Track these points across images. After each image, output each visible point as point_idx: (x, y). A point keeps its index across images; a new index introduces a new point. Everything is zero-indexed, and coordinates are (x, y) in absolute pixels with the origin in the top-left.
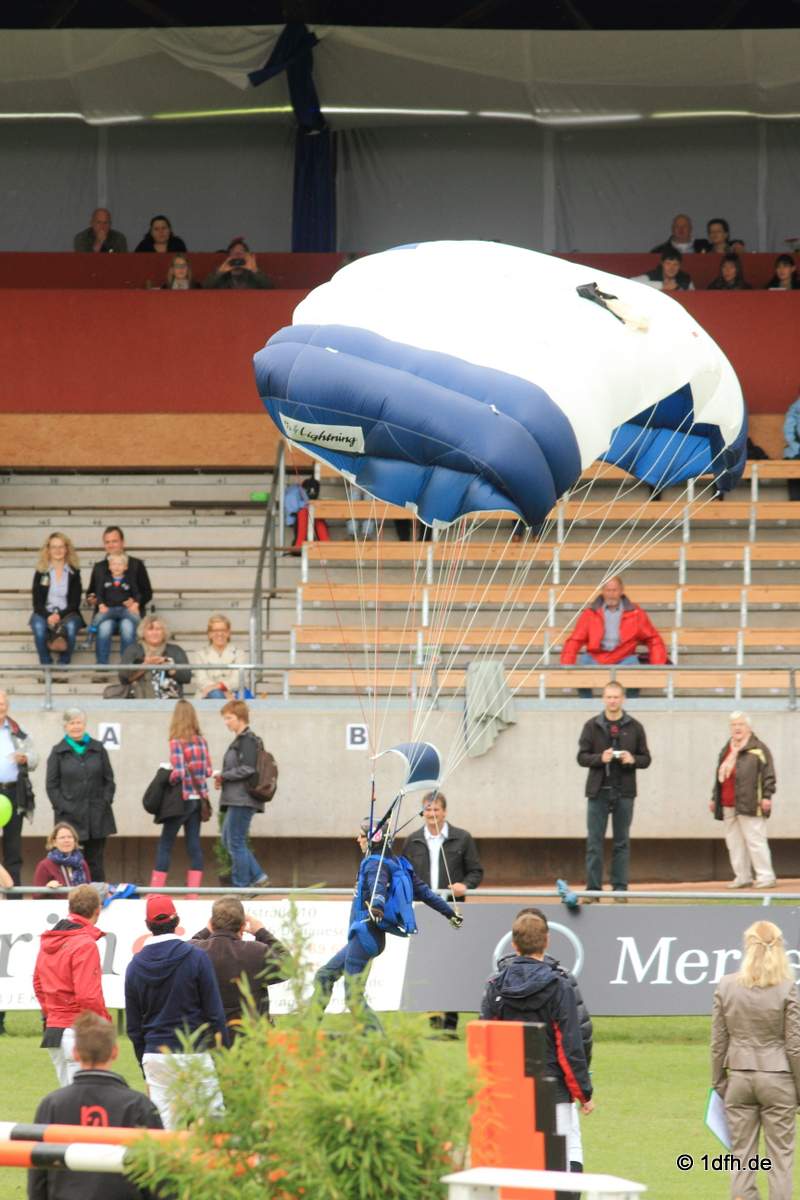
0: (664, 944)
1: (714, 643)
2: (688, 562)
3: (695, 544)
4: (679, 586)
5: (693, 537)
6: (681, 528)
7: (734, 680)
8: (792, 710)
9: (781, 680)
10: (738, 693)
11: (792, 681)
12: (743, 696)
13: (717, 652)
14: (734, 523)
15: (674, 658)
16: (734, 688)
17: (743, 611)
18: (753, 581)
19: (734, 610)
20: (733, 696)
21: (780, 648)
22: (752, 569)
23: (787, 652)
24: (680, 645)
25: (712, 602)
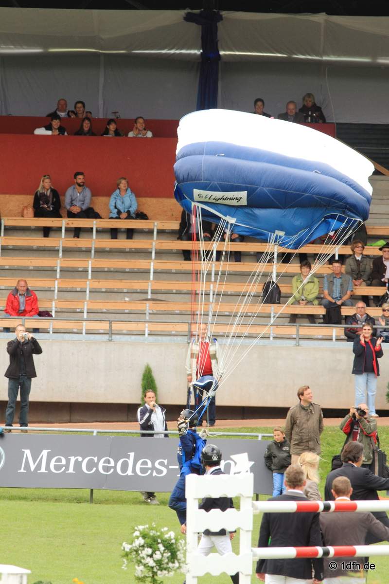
0: (45, 453)
1: (73, 307)
2: (61, 268)
3: (65, 259)
4: (56, 279)
5: (64, 255)
6: (58, 251)
7: (82, 326)
8: (110, 341)
9: (105, 326)
10: (84, 332)
11: (111, 326)
12: (86, 333)
13: (74, 312)
14: (84, 249)
15: (53, 314)
16: (82, 329)
17: (88, 292)
18: (93, 278)
19: (83, 291)
20: (81, 333)
21: (104, 310)
22: (92, 272)
23: (108, 312)
24: (56, 308)
25: (72, 287)
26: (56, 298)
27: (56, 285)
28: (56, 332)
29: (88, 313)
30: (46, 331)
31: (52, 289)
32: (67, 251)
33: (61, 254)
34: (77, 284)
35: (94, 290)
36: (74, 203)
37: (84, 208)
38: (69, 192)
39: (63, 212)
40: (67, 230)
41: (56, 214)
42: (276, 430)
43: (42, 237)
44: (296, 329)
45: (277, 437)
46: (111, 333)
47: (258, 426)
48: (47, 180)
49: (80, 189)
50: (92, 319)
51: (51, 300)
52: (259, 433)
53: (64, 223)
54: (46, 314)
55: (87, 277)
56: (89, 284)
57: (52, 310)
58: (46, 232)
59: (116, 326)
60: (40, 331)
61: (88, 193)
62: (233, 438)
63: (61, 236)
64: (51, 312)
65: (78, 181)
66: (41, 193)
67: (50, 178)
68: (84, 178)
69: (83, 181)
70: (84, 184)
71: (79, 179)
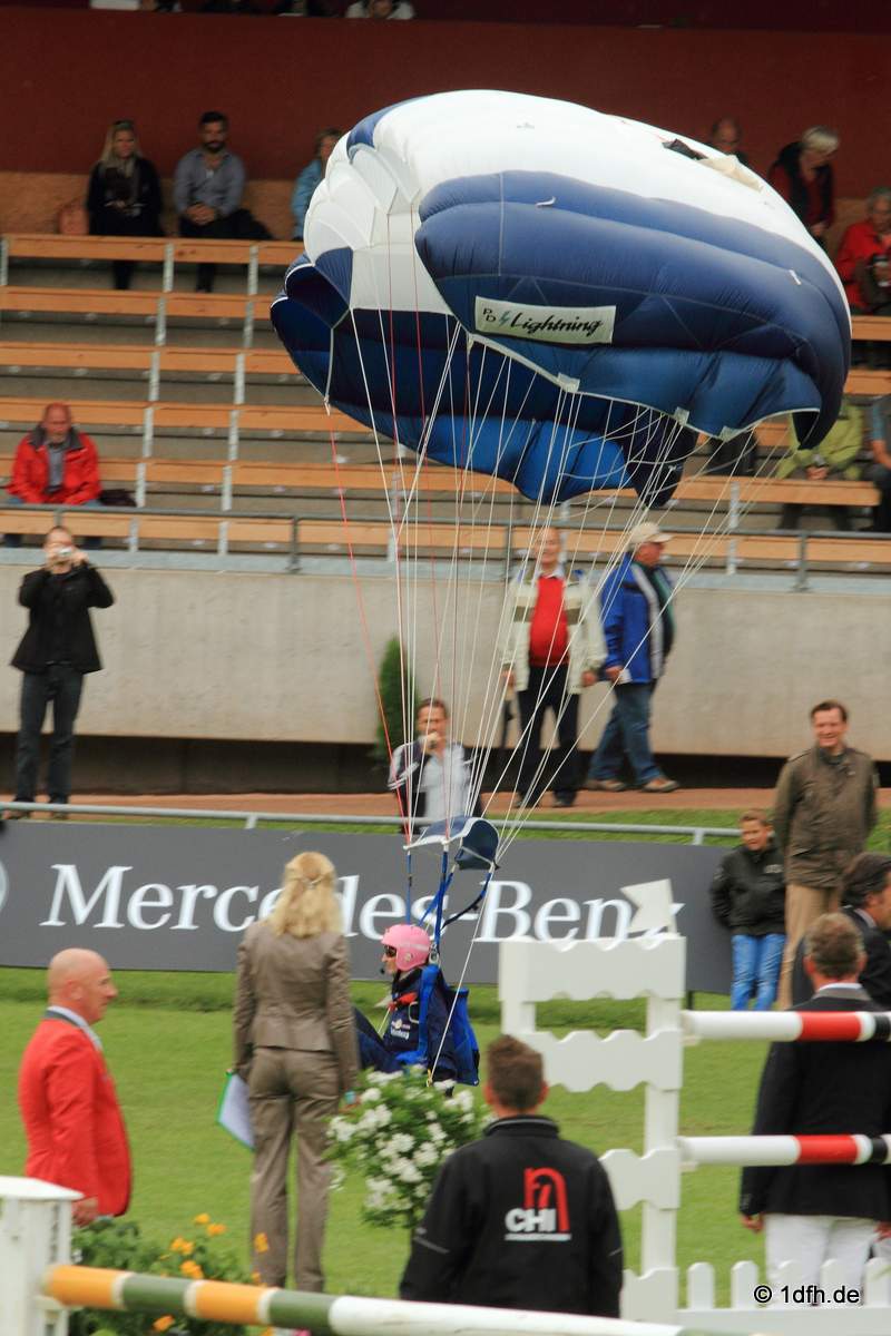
0: (115, 875)
1: (194, 480)
2: (162, 372)
3: (173, 349)
4: (150, 404)
5: (170, 339)
6: (153, 326)
7: (217, 531)
8: (295, 572)
9: (279, 532)
10: (223, 547)
11: (295, 533)
12: (231, 552)
13: (196, 492)
14: (224, 323)
15: (140, 498)
16: (217, 541)
17: (234, 439)
18: (248, 400)
19: (221, 437)
20: (215, 551)
21: (279, 490)
22: (247, 384)
23: (288, 495)
24: (147, 481)
25: (191, 427)
26: (147, 453)
27: (149, 420)
28: (147, 546)
29: (234, 495)
30: (118, 545)
31: (138, 430)
32: (181, 329)
33: (161, 337)
34: (203, 417)
35: (249, 436)
36: (199, 196)
37: (226, 209)
39: (169, 222)
40: (181, 270)
42: (747, 819)
43: (110, 289)
44: (798, 544)
45: (749, 837)
46: (295, 551)
47: (695, 807)
49: (215, 159)
50: (245, 514)
51: (135, 459)
52: (698, 826)
53: (169, 251)
54: (119, 498)
55: (230, 400)
56: (237, 418)
57: (137, 487)
58: (122, 274)
59: (310, 533)
60: (104, 543)
61: (236, 169)
62: (624, 840)
63: (160, 287)
64: (134, 492)
65: (209, 138)
66: (109, 170)
67: (130, 128)
68: (225, 129)
69: (220, 137)
70: (222, 145)
71: (209, 132)
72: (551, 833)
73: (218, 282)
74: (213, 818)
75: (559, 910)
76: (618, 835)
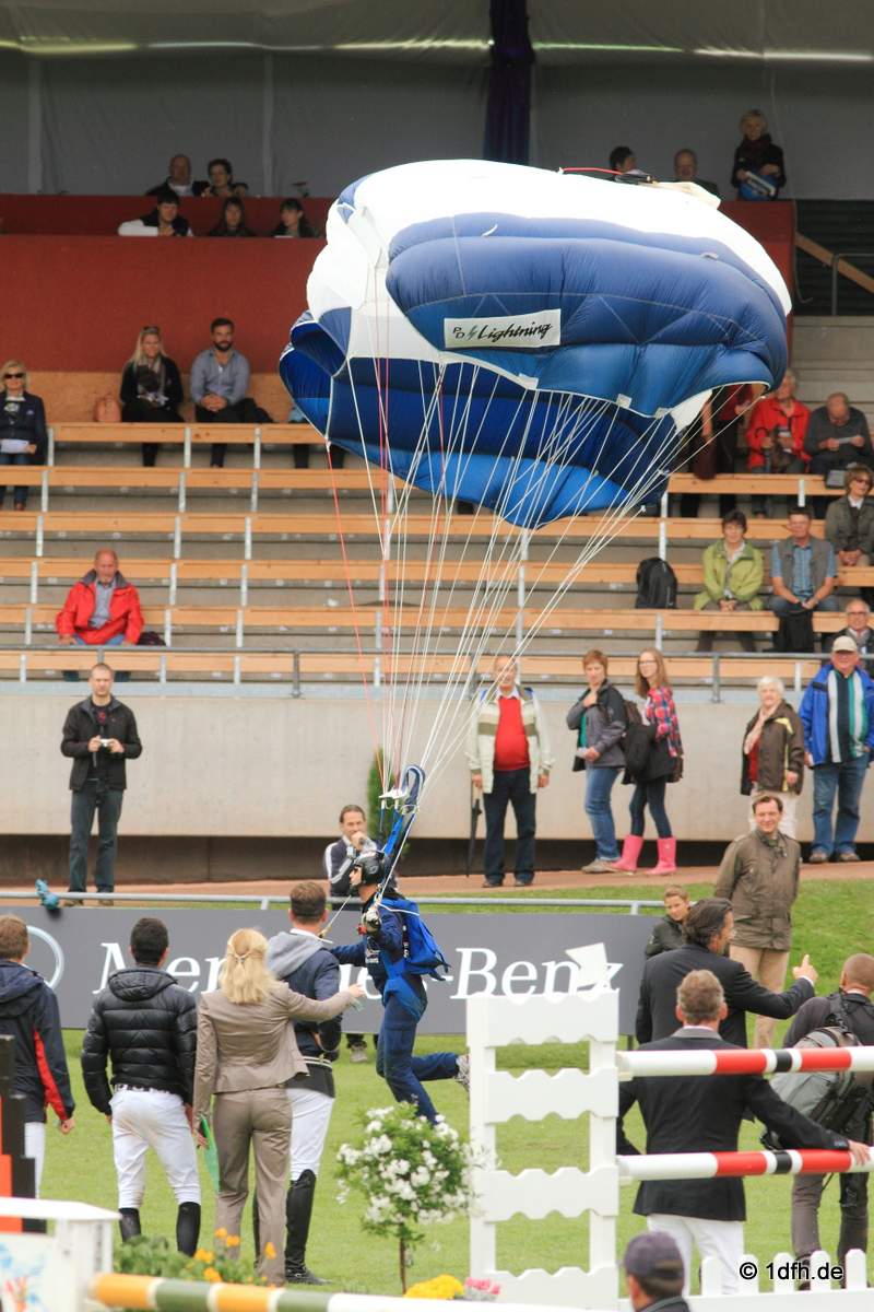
1: (211, 623)
2: (183, 534)
3: (192, 515)
4: (174, 560)
5: (189, 506)
6: (176, 496)
7: (233, 664)
8: (297, 696)
9: (284, 664)
10: (237, 677)
11: (297, 665)
12: (243, 681)
13: (214, 633)
14: (234, 492)
15: (168, 638)
16: (232, 673)
17: (244, 588)
18: (255, 556)
19: (234, 587)
20: (232, 681)
21: (283, 629)
22: (254, 542)
23: (291, 633)
24: (173, 625)
25: (210, 579)
26: (173, 601)
27: (173, 574)
28: (174, 678)
29: (245, 634)
30: (150, 677)
31: (164, 582)
32: (197, 497)
33: (182, 505)
34: (219, 570)
35: (257, 584)
36: (212, 388)
37: (233, 399)
38: (200, 365)
40: (197, 449)
41: (170, 414)
42: (670, 894)
44: (713, 664)
45: (673, 909)
46: (296, 679)
47: (631, 884)
48: (151, 338)
49: (225, 356)
50: (255, 649)
51: (162, 607)
52: (633, 899)
53: (188, 433)
54: (151, 639)
55: (241, 556)
56: (247, 570)
57: (165, 629)
58: (150, 454)
59: (308, 664)
60: (134, 676)
61: (241, 366)
62: (573, 912)
63: (182, 464)
64: (163, 634)
65: (219, 339)
66: (139, 367)
67: (157, 332)
68: (232, 331)
69: (229, 338)
70: (230, 345)
71: (219, 334)
72: (513, 908)
73: (228, 459)
74: (234, 902)
75: (522, 971)
76: (569, 908)
